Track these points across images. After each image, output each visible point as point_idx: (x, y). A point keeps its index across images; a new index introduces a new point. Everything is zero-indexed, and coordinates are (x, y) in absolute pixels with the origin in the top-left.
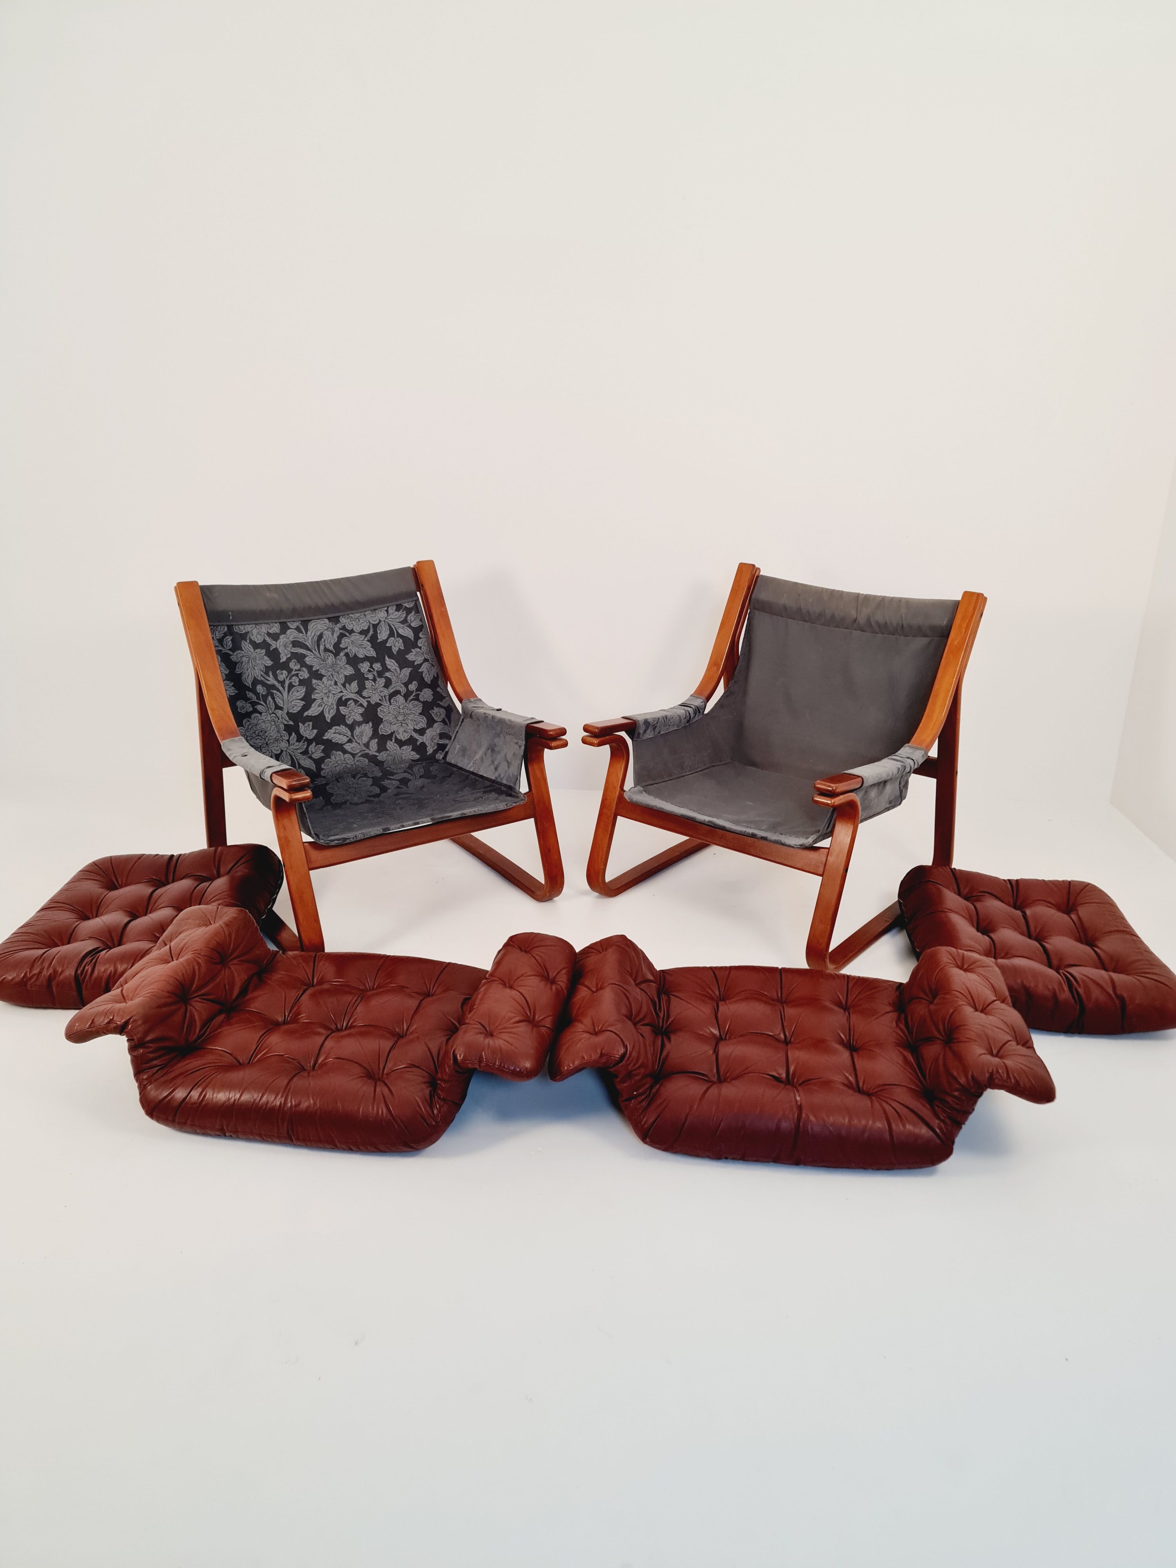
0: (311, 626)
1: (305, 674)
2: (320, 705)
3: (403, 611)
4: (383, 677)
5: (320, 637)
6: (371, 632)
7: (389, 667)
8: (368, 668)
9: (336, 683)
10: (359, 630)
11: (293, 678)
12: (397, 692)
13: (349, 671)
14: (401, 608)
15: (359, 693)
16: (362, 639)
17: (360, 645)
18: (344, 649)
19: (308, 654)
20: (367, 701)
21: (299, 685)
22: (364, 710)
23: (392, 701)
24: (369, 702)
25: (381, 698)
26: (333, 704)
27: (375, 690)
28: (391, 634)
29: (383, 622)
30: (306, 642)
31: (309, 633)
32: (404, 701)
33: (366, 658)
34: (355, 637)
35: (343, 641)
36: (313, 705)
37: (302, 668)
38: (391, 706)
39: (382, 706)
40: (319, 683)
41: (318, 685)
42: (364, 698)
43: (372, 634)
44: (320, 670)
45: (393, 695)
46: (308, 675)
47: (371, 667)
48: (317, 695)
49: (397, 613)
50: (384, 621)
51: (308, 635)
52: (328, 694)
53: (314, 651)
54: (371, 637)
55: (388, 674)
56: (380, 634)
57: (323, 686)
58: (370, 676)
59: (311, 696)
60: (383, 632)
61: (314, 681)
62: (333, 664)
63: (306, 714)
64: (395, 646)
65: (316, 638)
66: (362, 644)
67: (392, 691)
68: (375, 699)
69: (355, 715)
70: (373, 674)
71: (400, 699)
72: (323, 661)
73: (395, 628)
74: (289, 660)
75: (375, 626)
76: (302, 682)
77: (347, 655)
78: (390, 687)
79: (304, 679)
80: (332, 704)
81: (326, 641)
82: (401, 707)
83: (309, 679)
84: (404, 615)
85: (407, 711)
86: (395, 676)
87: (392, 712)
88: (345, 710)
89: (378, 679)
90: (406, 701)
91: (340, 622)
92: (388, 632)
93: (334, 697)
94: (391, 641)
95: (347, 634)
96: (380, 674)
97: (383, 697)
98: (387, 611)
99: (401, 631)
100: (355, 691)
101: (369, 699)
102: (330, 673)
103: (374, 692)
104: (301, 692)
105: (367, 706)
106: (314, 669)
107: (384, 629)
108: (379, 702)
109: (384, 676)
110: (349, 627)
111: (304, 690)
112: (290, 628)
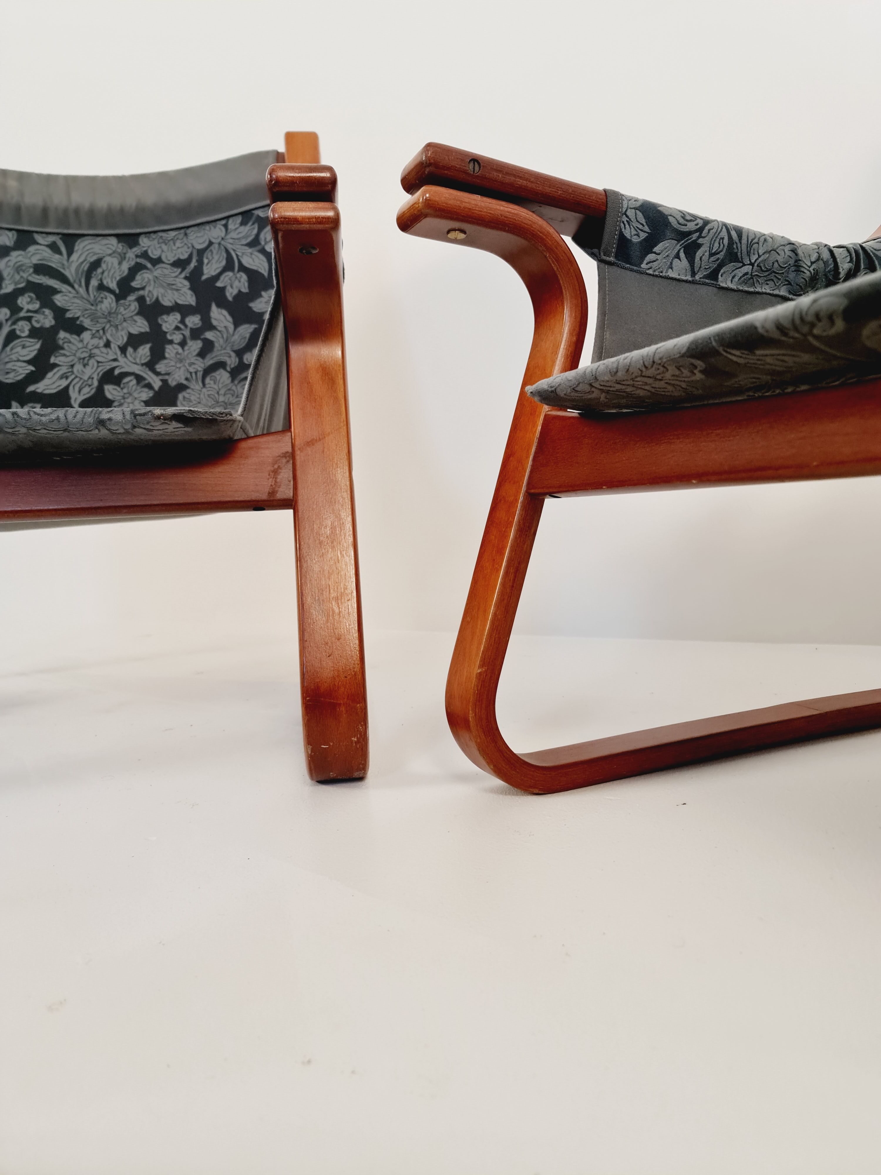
0: (80, 246)
1: (47, 320)
2: (64, 376)
3: (253, 224)
4: (200, 339)
5: (96, 264)
6: (193, 264)
7: (214, 323)
8: (176, 323)
9: (108, 345)
10: (172, 260)
11: (21, 323)
12: (221, 365)
13: (141, 326)
14: (250, 219)
15: (150, 365)
16: (174, 275)
17: (169, 284)
18: (138, 289)
19: (63, 290)
20: (162, 380)
21: (29, 336)
22: (151, 395)
23: (208, 380)
24: (165, 382)
25: (189, 376)
26: (93, 378)
27: (181, 361)
28: (229, 266)
29: (216, 246)
30: (64, 269)
31: (74, 257)
32: (230, 380)
33: (177, 308)
34: (164, 271)
35: (138, 277)
36: (50, 375)
37: (44, 310)
38: (204, 390)
39: (188, 391)
40: (72, 340)
41: (70, 342)
42: (158, 374)
43: (195, 266)
44: (81, 319)
45: (208, 371)
46: (53, 322)
47: (182, 322)
48: (62, 359)
49: (242, 228)
50: (219, 244)
51: (72, 259)
52: (87, 359)
53: (76, 286)
54: (192, 273)
55: (209, 335)
56: (208, 264)
57: (80, 345)
58: (177, 337)
59: (50, 358)
60: (214, 261)
61: (62, 334)
62: (110, 313)
63: (31, 388)
64: (232, 287)
65: (86, 266)
66: (173, 283)
67: (211, 362)
68: (177, 377)
69: (132, 403)
70: (183, 334)
71: (223, 376)
72: (92, 305)
73: (237, 255)
74: (18, 292)
75: (201, 253)
76: (35, 333)
77: (141, 300)
78: (209, 356)
79: (41, 329)
80: (89, 378)
81: (106, 274)
82: (222, 392)
83: (53, 331)
84: (255, 231)
85: (231, 399)
86: (223, 337)
87: (204, 401)
88: (115, 392)
89: (190, 343)
90: (233, 381)
91: (139, 244)
92: (224, 263)
93: (98, 367)
94: (227, 278)
95: (149, 265)
96: (196, 334)
97: (194, 375)
98: (226, 226)
99: (247, 262)
100: (143, 362)
101: (166, 377)
102: (99, 326)
103: (178, 365)
104: (33, 348)
105: (161, 388)
106: (69, 315)
107: (216, 257)
108: (185, 382)
109: (202, 337)
110: (154, 254)
111: (38, 346)
112: (36, 243)
